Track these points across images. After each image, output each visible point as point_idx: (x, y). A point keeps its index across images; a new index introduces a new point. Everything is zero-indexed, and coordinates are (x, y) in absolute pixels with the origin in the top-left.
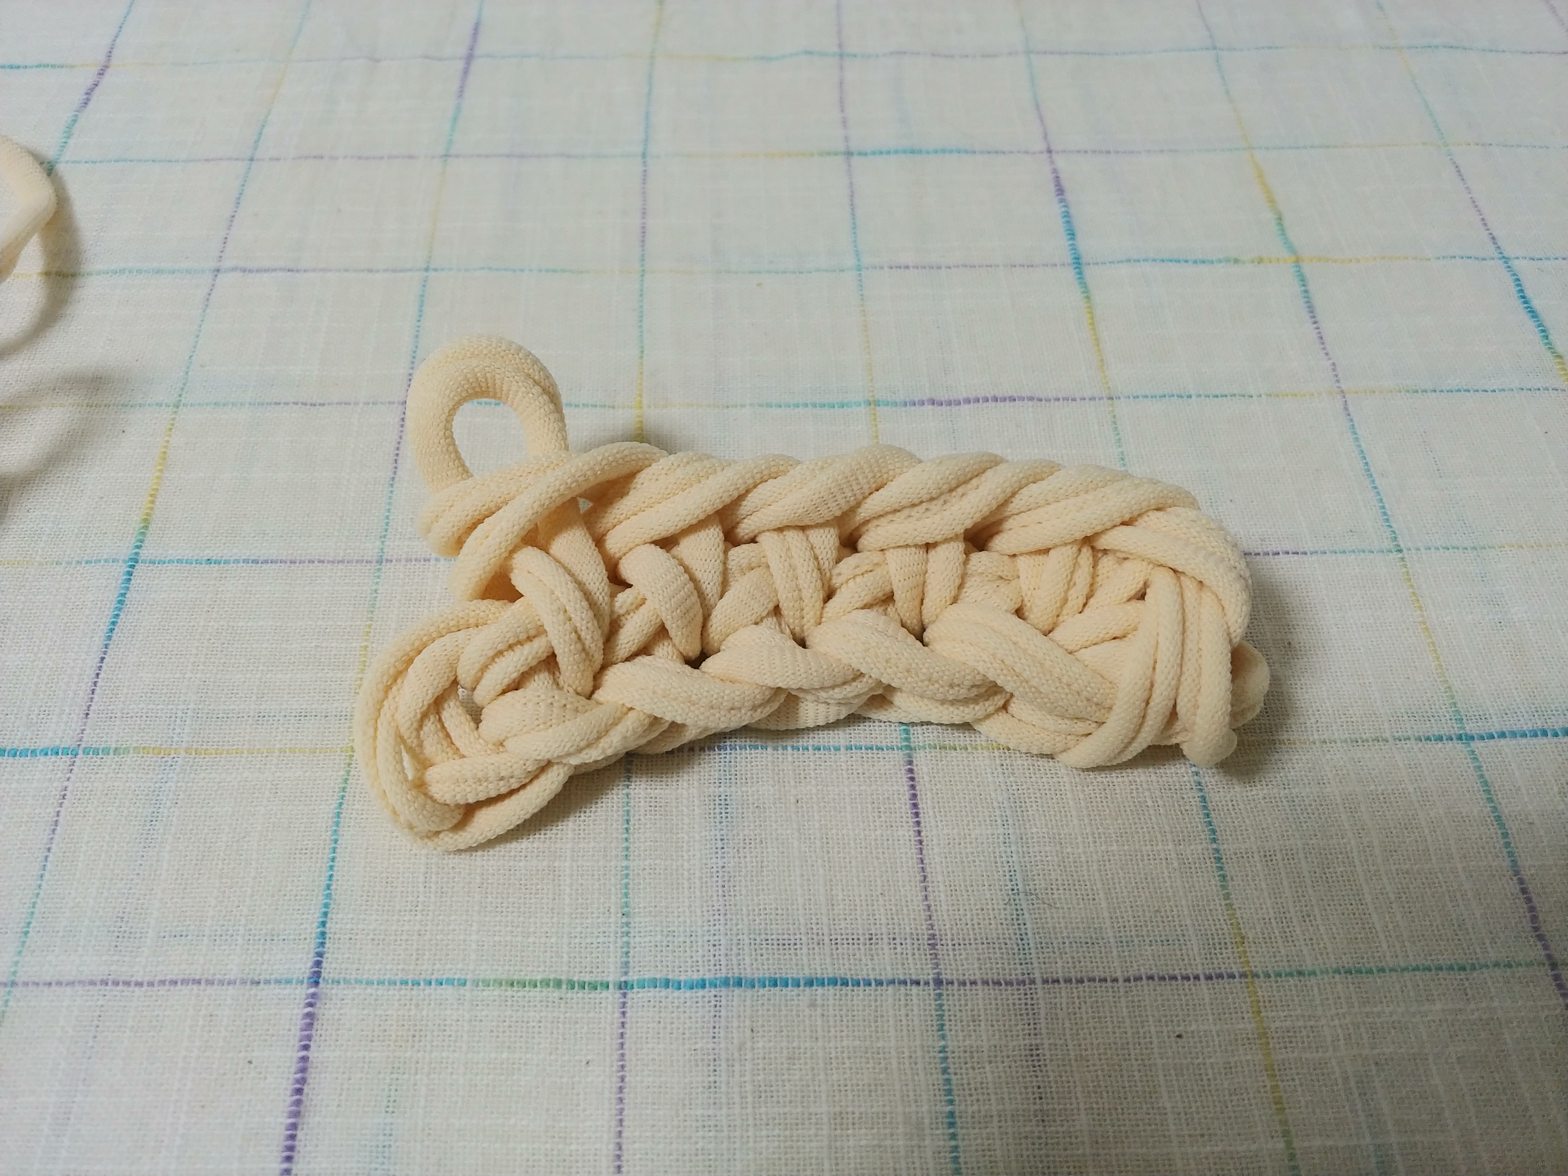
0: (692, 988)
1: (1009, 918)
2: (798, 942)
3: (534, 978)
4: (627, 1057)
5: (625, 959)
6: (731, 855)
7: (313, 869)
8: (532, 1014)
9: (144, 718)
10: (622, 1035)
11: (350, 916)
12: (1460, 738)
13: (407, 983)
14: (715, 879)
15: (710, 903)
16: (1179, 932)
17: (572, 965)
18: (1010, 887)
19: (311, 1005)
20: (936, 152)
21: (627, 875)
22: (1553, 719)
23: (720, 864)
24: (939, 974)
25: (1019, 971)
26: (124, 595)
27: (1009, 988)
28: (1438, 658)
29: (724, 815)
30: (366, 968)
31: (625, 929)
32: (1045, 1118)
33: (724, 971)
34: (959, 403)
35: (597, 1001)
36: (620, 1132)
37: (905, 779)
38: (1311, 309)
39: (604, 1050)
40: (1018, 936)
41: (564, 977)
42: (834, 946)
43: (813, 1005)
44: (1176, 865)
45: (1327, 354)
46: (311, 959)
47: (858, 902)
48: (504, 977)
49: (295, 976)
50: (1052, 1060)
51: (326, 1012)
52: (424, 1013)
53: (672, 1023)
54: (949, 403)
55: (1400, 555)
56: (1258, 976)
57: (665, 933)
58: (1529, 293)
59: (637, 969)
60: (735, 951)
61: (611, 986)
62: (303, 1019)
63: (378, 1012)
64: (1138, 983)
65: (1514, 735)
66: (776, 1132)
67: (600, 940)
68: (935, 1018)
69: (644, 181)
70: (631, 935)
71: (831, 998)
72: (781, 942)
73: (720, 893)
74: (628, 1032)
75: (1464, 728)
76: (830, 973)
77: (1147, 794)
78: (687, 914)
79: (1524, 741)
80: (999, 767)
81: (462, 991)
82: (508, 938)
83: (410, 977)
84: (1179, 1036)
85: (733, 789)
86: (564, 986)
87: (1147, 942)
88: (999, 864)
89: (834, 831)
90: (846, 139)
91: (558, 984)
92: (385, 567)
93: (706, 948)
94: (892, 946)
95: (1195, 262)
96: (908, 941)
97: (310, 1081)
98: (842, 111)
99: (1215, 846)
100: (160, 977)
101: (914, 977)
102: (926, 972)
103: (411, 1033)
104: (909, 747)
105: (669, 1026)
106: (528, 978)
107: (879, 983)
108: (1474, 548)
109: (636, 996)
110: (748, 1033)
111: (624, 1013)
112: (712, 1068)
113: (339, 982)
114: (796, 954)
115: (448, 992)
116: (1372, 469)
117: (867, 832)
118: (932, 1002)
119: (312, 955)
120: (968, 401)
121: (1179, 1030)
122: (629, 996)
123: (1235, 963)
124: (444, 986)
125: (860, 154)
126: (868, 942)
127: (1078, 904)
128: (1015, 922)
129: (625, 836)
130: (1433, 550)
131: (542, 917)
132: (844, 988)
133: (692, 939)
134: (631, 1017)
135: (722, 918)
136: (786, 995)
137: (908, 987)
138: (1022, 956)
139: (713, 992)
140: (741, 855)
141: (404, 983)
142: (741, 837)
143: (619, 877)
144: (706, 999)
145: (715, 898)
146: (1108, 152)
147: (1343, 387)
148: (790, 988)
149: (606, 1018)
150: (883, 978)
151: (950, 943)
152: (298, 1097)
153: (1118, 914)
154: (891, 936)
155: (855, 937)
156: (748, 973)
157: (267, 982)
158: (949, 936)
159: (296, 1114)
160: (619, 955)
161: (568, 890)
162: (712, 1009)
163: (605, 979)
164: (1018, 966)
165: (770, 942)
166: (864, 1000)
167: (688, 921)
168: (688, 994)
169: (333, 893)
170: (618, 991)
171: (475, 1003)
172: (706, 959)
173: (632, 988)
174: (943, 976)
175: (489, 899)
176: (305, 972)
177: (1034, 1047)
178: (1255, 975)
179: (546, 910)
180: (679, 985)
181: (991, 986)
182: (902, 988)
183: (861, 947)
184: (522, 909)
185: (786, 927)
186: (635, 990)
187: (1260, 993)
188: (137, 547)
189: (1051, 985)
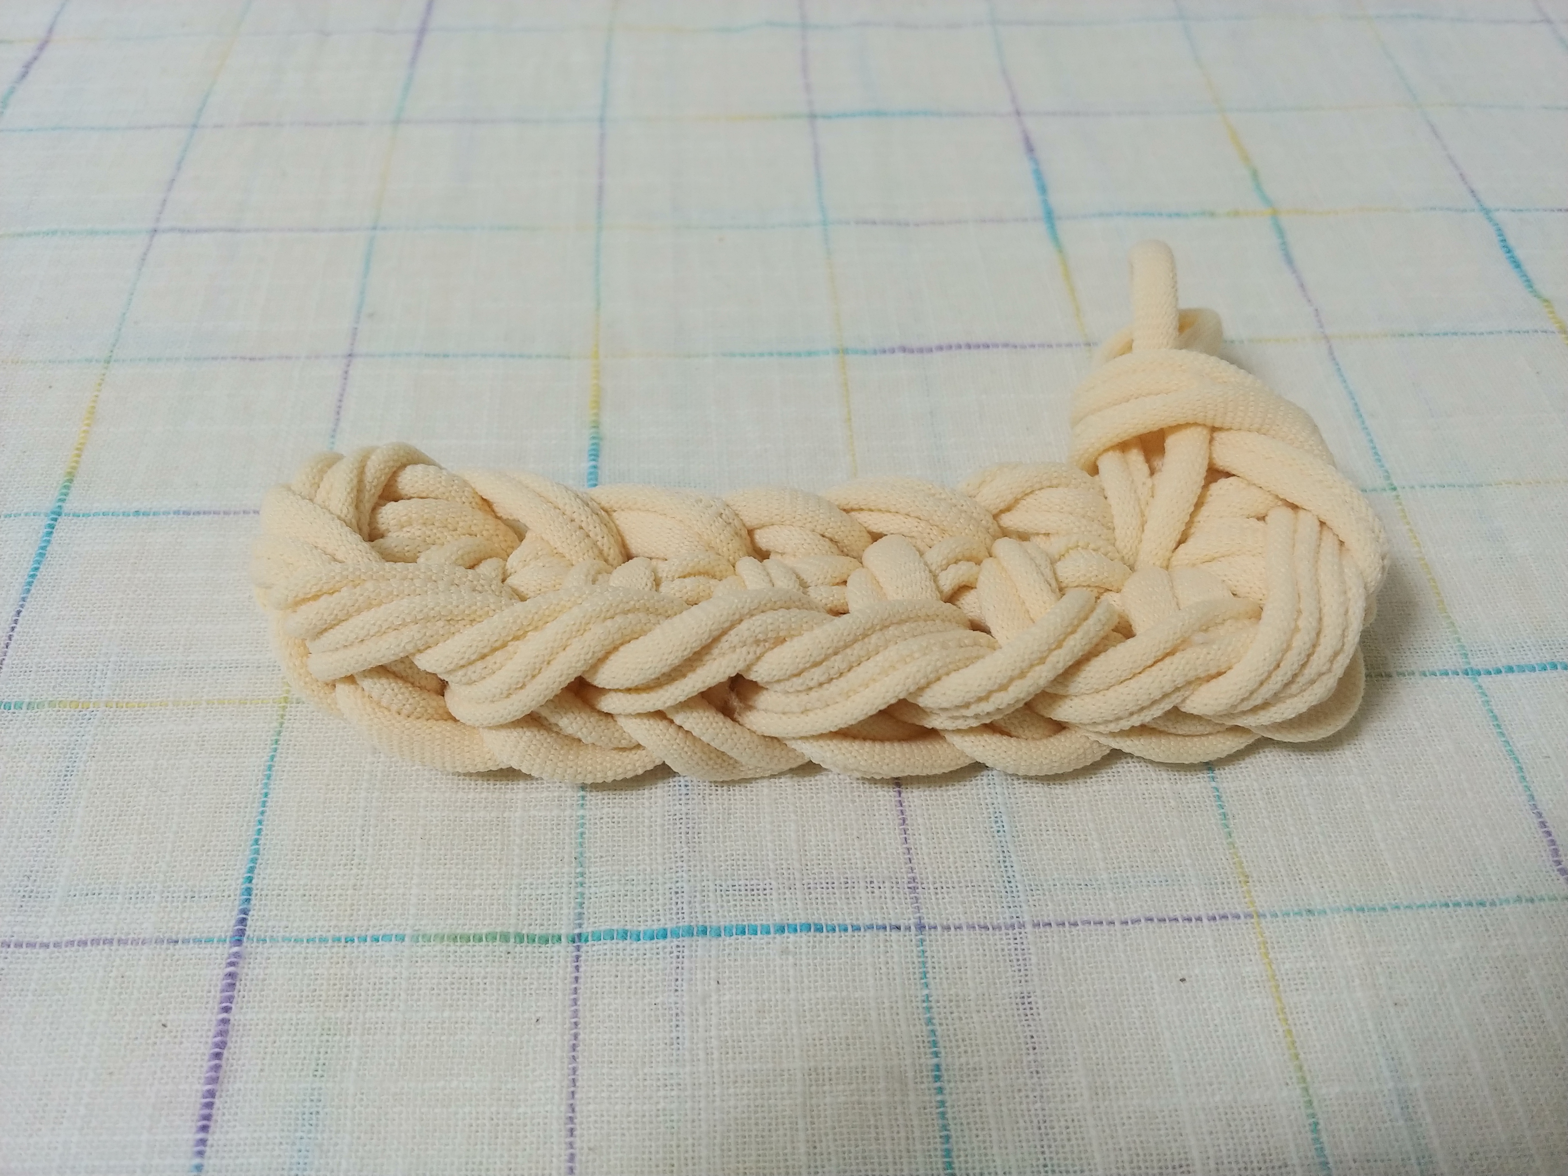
0: (652, 938)
1: (995, 860)
3: (479, 932)
4: (580, 1014)
5: (579, 910)
7: (239, 823)
8: (476, 970)
9: (62, 672)
10: (575, 990)
11: (279, 871)
12: (1466, 673)
14: (679, 826)
15: (672, 850)
16: (1178, 873)
17: (521, 917)
18: (995, 828)
19: (232, 964)
20: (901, 114)
21: (583, 824)
23: (683, 812)
24: (920, 918)
25: (1007, 915)
26: (44, 548)
27: (997, 932)
30: (295, 925)
31: (580, 879)
32: (1040, 1069)
33: (687, 919)
34: (930, 350)
35: (549, 955)
36: (573, 1093)
38: (1290, 260)
39: (556, 1006)
40: (1005, 879)
41: (511, 931)
42: (806, 891)
43: (785, 952)
44: (1172, 801)
45: (1309, 300)
46: (236, 915)
47: (832, 847)
48: (447, 931)
49: (217, 935)
50: (1045, 1008)
51: (250, 971)
52: (358, 971)
53: (630, 977)
54: (921, 350)
55: (1394, 493)
56: (1264, 916)
57: (623, 882)
58: (1512, 242)
59: (592, 920)
60: (699, 898)
61: (563, 939)
62: (224, 979)
63: (307, 971)
64: (1136, 925)
66: (745, 1090)
67: (552, 891)
68: (917, 965)
69: (602, 144)
70: (586, 885)
71: (803, 945)
72: (749, 887)
73: (684, 840)
74: (582, 987)
75: (1469, 663)
76: (802, 918)
78: (647, 862)
79: (1533, 675)
81: (400, 947)
82: (452, 891)
83: (343, 934)
84: (1183, 980)
86: (512, 940)
87: (1145, 883)
88: (984, 806)
90: (810, 102)
91: (505, 938)
93: (668, 896)
94: (869, 890)
95: (1171, 215)
96: (887, 884)
97: (229, 1044)
98: (805, 77)
100: (67, 938)
101: (894, 922)
102: (906, 916)
103: (343, 993)
105: (626, 980)
106: (472, 932)
107: (857, 929)
108: (1471, 486)
109: (589, 949)
110: (713, 983)
111: (577, 967)
112: (674, 1023)
113: (265, 941)
114: (766, 900)
115: (387, 948)
116: (1362, 410)
118: (914, 949)
119: (236, 912)
120: (940, 348)
121: (1183, 973)
122: (583, 949)
123: (1239, 904)
124: (380, 943)
125: (824, 116)
126: (843, 886)
127: (1069, 845)
128: (1002, 864)
130: (1428, 488)
131: (489, 869)
132: (818, 934)
133: (653, 887)
134: (585, 971)
135: (684, 864)
136: (755, 944)
137: (888, 933)
138: (1009, 899)
139: (675, 942)
140: (705, 802)
141: (337, 940)
142: (705, 783)
143: (573, 827)
144: (667, 950)
145: (678, 845)
146: (1078, 114)
147: (1327, 332)
148: (759, 935)
149: (558, 972)
150: (860, 923)
151: (932, 886)
152: (217, 1062)
153: (1112, 854)
154: (868, 880)
155: (829, 881)
156: (714, 921)
157: (186, 941)
158: (931, 879)
159: (214, 1080)
160: (572, 906)
161: (518, 841)
162: (674, 960)
163: (557, 932)
164: (1006, 909)
165: (737, 888)
166: (840, 947)
168: (648, 945)
169: (261, 848)
170: (571, 944)
171: (414, 959)
172: (667, 907)
173: (586, 941)
174: (925, 921)
175: (432, 851)
176: (227, 931)
177: (1025, 995)
178: (1262, 916)
179: (493, 861)
180: (638, 936)
181: (978, 931)
182: (881, 933)
183: (835, 890)
184: (467, 861)
185: (754, 872)
186: (589, 943)
187: (1267, 934)
188: (60, 500)
189: (1042, 929)
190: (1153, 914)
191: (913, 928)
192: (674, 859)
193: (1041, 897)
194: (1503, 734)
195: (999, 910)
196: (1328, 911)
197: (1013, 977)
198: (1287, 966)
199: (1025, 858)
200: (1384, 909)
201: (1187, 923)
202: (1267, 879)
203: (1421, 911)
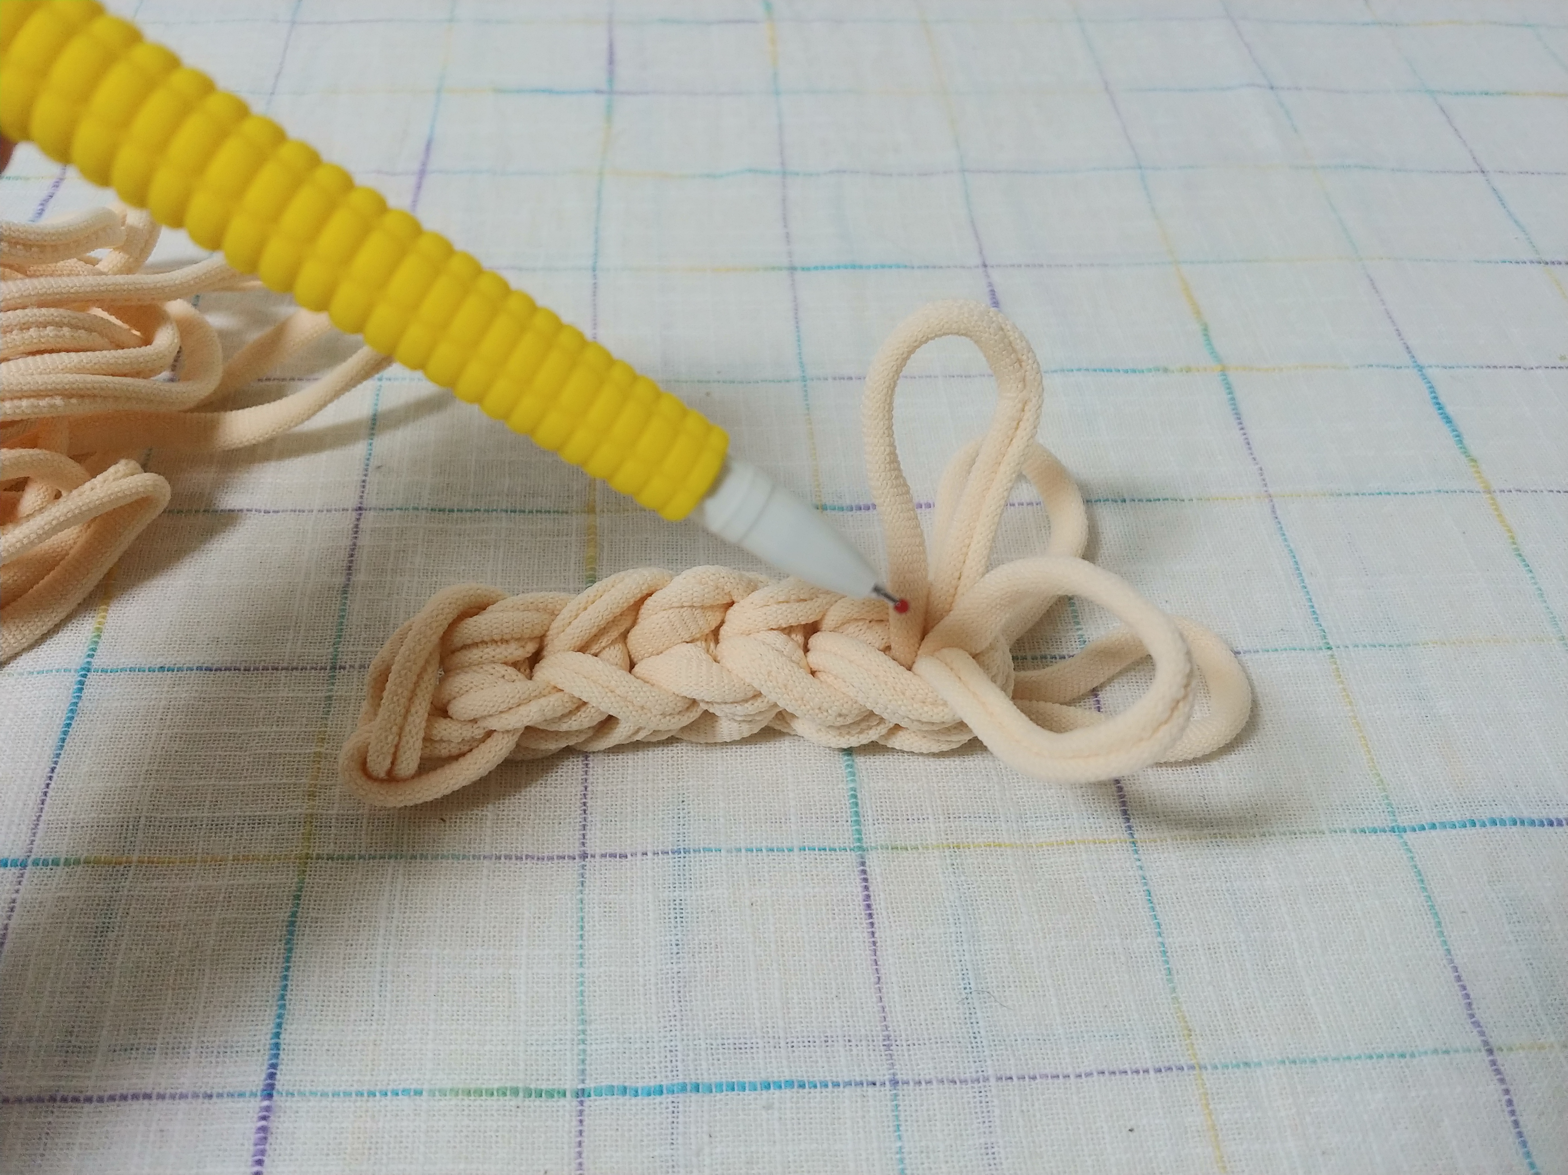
0: (649, 1095)
1: (962, 1016)
2: (754, 1046)
3: (490, 1086)
4: (585, 1166)
5: (582, 1066)
6: (687, 960)
7: (266, 981)
8: (488, 1123)
9: (95, 829)
10: (580, 1144)
11: (305, 1026)
12: (1393, 830)
13: (362, 1095)
14: (670, 985)
15: (666, 1009)
16: (1128, 1027)
17: (529, 1073)
18: (962, 986)
19: (264, 1118)
20: (876, 267)
21: (582, 983)
22: (1481, 810)
23: (676, 970)
24: (894, 1074)
25: (973, 1070)
26: (76, 704)
27: (964, 1086)
28: (1369, 752)
29: (679, 920)
30: (321, 1079)
31: (581, 1037)
33: (681, 1076)
35: (555, 1109)
37: (858, 880)
38: (1238, 416)
39: (563, 1159)
40: (972, 1035)
41: (521, 1085)
42: (790, 1049)
43: (770, 1107)
44: (1123, 959)
45: (1254, 459)
46: (264, 1071)
47: (813, 1005)
48: (461, 1086)
49: (248, 1089)
50: (1007, 1158)
51: (280, 1125)
52: (380, 1124)
53: (630, 1130)
55: (1330, 652)
56: (1206, 1068)
57: (622, 1040)
58: (1443, 400)
59: (594, 1076)
60: (692, 1056)
61: (568, 1094)
62: (256, 1133)
63: (333, 1125)
64: (1089, 1078)
65: (1444, 826)
67: (557, 1047)
68: (891, 1119)
69: (595, 294)
70: (588, 1042)
71: (788, 1101)
72: (737, 1046)
73: (676, 999)
74: (586, 1140)
75: (1396, 820)
76: (787, 1075)
77: (1093, 890)
78: (644, 1020)
79: (1454, 831)
80: (949, 867)
81: (418, 1101)
82: (465, 1047)
83: (365, 1088)
84: (1131, 1130)
85: (688, 893)
86: (521, 1094)
87: (1097, 1038)
88: (951, 963)
89: (789, 934)
90: (790, 254)
91: (515, 1092)
92: (340, 674)
93: (663, 1054)
94: (848, 1048)
95: (1126, 372)
96: (864, 1043)
98: (785, 226)
99: (1160, 939)
100: (109, 1093)
101: (870, 1079)
102: (881, 1072)
103: (367, 1145)
104: (860, 848)
105: (626, 1134)
106: (484, 1087)
107: (836, 1085)
108: (1400, 646)
109: (593, 1104)
110: (706, 1138)
111: (581, 1121)
113: (293, 1094)
114: (753, 1058)
115: (404, 1102)
116: (1302, 568)
117: (822, 934)
118: (889, 1103)
119: (265, 1067)
121: (1132, 1124)
122: (586, 1104)
123: (1183, 1056)
124: (400, 1097)
125: (803, 269)
126: (824, 1044)
127: (1029, 1001)
128: (968, 1021)
129: (580, 942)
130: (1360, 648)
131: (498, 1025)
132: (801, 1090)
133: (649, 1045)
134: (589, 1125)
135: (678, 1023)
136: (743, 1099)
137: (865, 1088)
138: (975, 1054)
139: (671, 1099)
140: (697, 960)
141: (360, 1094)
142: (696, 942)
143: (574, 984)
144: (664, 1106)
145: (671, 1003)
146: (1041, 266)
147: (1271, 491)
148: (747, 1092)
149: (563, 1126)
150: (840, 1080)
151: (905, 1044)
153: (1068, 1010)
154: (847, 1038)
155: (811, 1039)
156: (705, 1078)
157: (220, 1095)
158: (904, 1037)
160: (575, 1062)
161: (523, 998)
162: (670, 1116)
163: (562, 1087)
164: (972, 1064)
165: (726, 1046)
166: (821, 1102)
167: (644, 1027)
168: (646, 1100)
169: (287, 1002)
170: (575, 1099)
171: (431, 1113)
172: (663, 1064)
173: (589, 1096)
174: (899, 1077)
175: (445, 1008)
176: (258, 1085)
177: (989, 1145)
178: (1203, 1067)
179: (502, 1017)
180: (637, 1092)
181: (946, 1085)
182: (859, 1089)
183: (817, 1049)
184: (478, 1017)
185: (742, 1031)
186: (592, 1098)
187: (1208, 1086)
188: (89, 656)
189: (1004, 1082)
190: (1104, 1067)
191: (887, 1083)
192: (667, 1019)
193: (1004, 1052)
194: (1425, 889)
195: (966, 1064)
196: (1263, 1063)
197: (979, 1128)
198: (1226, 1116)
199: (989, 1014)
200: (1314, 1061)
201: (1135, 1075)
202: (1208, 1032)
203: (1347, 1063)
